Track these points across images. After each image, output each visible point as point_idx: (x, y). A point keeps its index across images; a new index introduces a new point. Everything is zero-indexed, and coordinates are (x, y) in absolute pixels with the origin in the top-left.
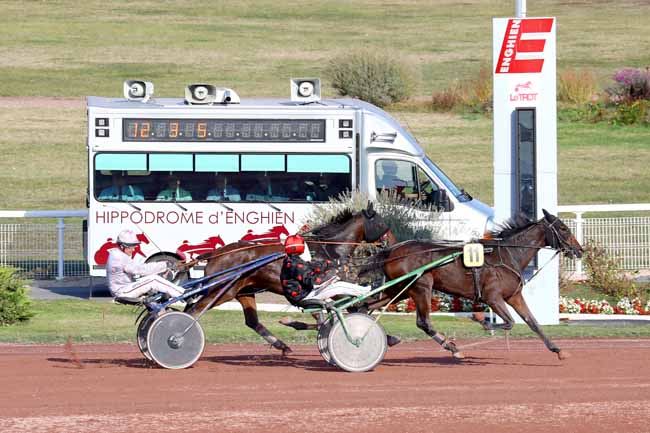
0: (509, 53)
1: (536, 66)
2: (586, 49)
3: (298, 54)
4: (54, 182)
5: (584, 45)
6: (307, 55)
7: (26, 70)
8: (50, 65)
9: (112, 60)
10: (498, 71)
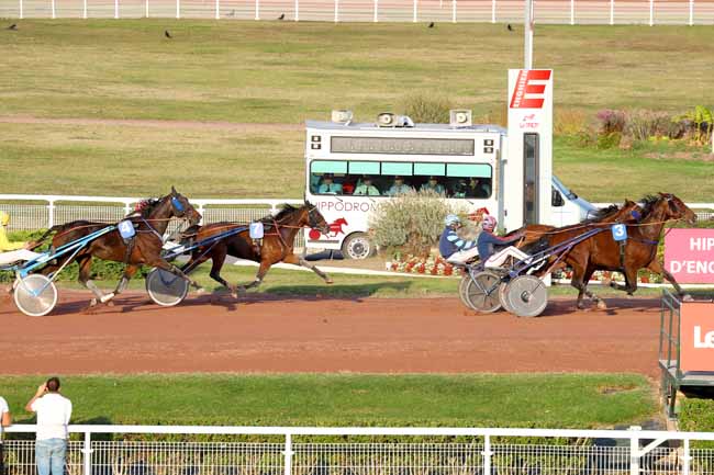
0: (519, 94)
1: (539, 104)
2: (579, 96)
3: (376, 95)
4: (198, 180)
5: (577, 93)
6: (383, 96)
7: (186, 102)
8: (201, 98)
9: (244, 96)
10: (511, 106)
